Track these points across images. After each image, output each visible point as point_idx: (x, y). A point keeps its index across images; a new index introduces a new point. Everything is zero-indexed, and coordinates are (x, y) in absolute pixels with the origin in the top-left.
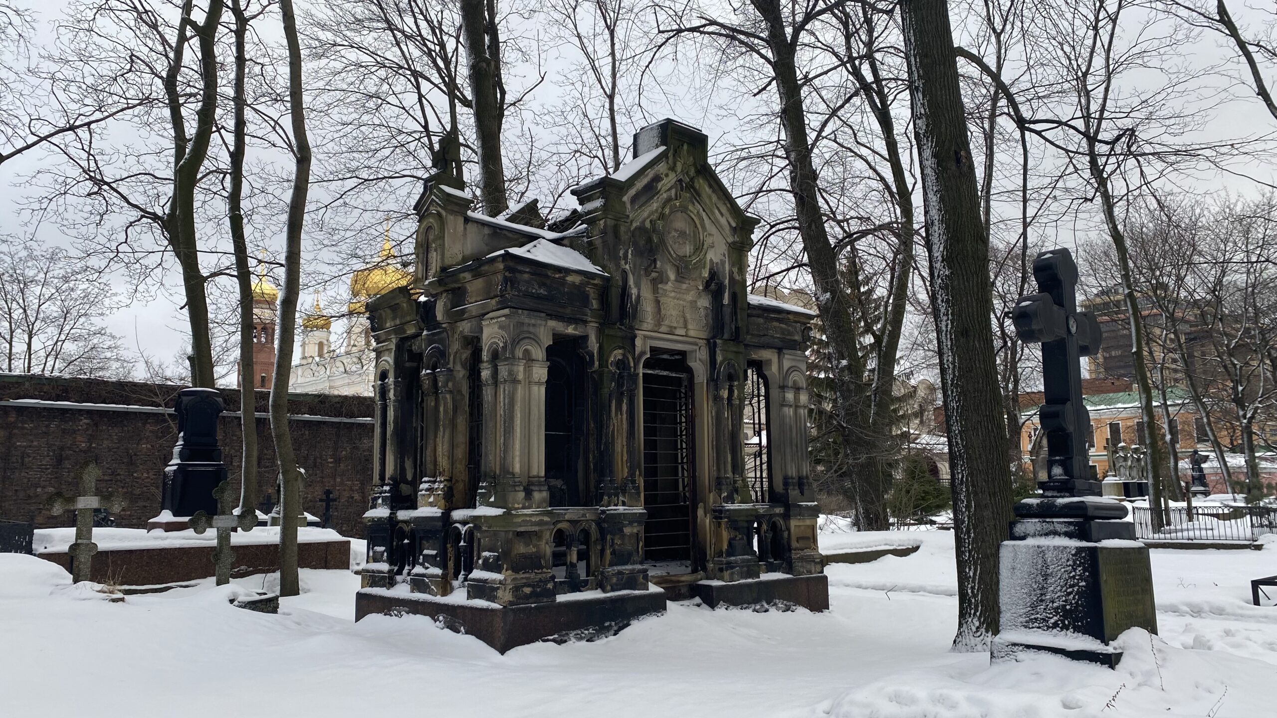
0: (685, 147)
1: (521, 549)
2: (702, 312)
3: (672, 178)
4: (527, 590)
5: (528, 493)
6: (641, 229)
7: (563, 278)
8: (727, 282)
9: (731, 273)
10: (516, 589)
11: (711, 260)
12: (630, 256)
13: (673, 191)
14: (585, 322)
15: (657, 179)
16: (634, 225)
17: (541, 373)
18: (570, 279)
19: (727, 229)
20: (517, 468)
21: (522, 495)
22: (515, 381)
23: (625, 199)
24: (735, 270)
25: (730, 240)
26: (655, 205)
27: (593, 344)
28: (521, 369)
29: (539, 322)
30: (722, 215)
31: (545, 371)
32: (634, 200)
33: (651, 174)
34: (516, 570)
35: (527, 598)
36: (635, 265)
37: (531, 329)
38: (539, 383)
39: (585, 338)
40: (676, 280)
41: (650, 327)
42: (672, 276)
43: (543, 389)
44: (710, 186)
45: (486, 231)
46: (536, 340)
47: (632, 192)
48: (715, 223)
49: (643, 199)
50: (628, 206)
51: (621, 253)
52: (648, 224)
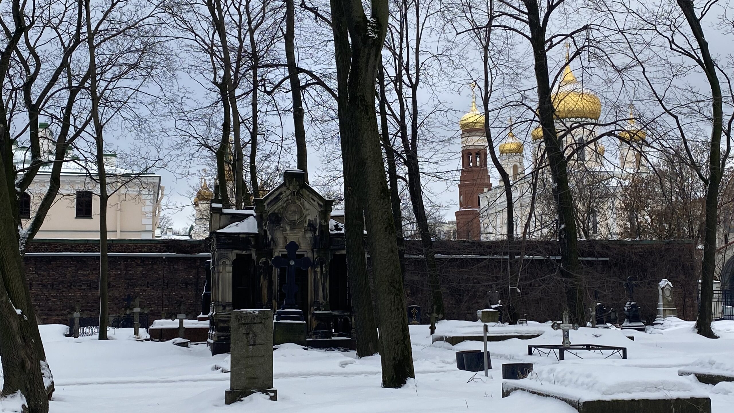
0: (294, 179)
1: (222, 325)
2: (309, 239)
3: (288, 192)
4: (223, 338)
5: (224, 308)
6: (274, 214)
7: (238, 236)
8: (318, 227)
9: (320, 223)
10: (218, 337)
11: (309, 220)
12: (267, 224)
13: (290, 197)
14: (250, 250)
15: (281, 194)
16: (270, 213)
17: (230, 269)
18: (241, 236)
19: (318, 206)
20: (220, 300)
21: (222, 308)
22: (219, 272)
23: (265, 204)
24: (323, 221)
25: (319, 210)
26: (280, 203)
27: (254, 256)
28: (221, 268)
29: (228, 252)
30: (315, 201)
31: (232, 268)
32: (268, 204)
33: (277, 193)
34: (219, 331)
35: (223, 340)
36: (270, 228)
37: (226, 255)
38: (229, 272)
39: (251, 255)
40: (290, 230)
41: (281, 248)
42: (288, 228)
43: (231, 274)
44: (308, 191)
45: (229, 217)
46: (227, 258)
47: (268, 201)
48: (312, 204)
49: (273, 203)
50: (266, 207)
51: (263, 224)
52: (276, 211)
